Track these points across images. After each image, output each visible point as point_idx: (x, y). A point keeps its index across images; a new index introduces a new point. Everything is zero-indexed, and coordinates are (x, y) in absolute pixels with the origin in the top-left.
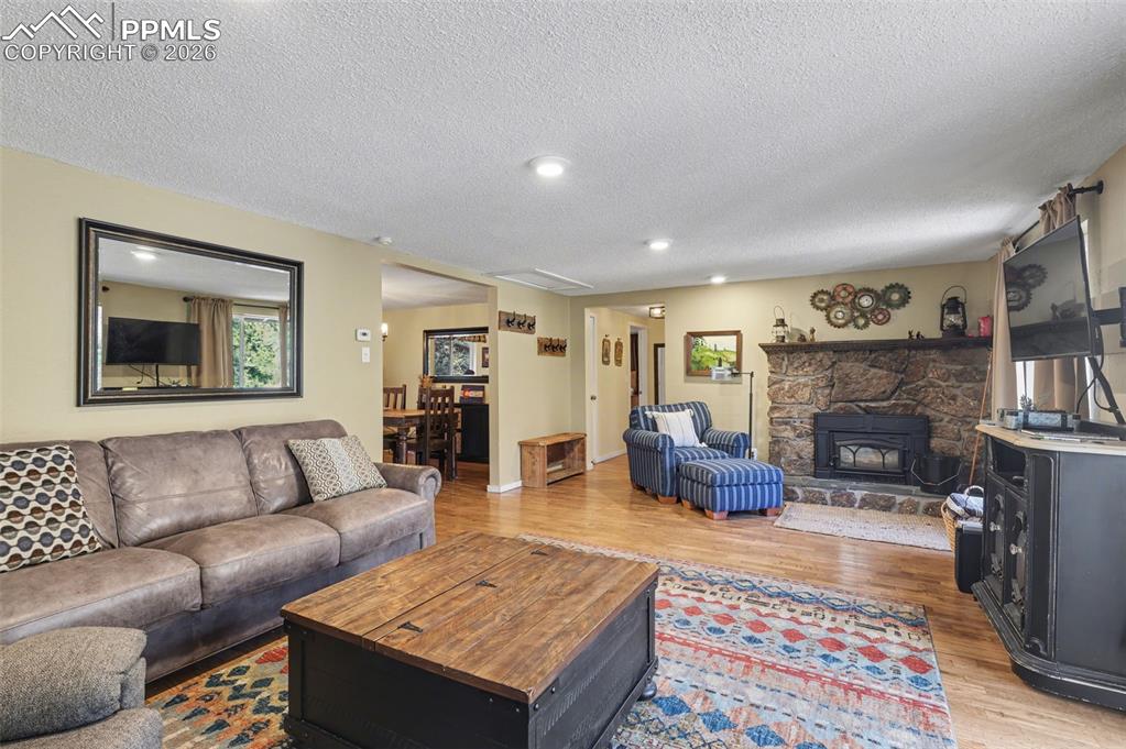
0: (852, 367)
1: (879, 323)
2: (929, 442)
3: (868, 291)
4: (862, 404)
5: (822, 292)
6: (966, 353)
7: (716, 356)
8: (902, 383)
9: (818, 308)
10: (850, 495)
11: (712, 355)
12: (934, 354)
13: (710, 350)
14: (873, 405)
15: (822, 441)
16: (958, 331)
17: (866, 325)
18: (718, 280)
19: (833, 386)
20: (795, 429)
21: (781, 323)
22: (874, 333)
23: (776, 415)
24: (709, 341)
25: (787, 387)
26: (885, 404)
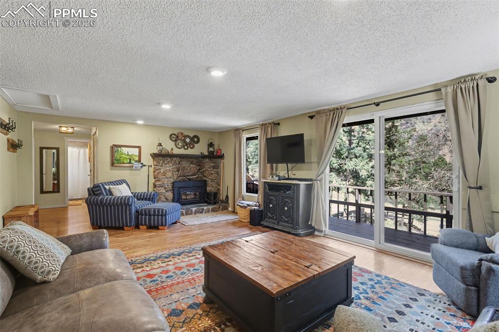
0: (185, 164)
1: (191, 148)
2: (206, 189)
3: (188, 136)
4: (188, 177)
5: (174, 134)
6: (215, 160)
7: (128, 157)
8: (200, 169)
9: (172, 140)
10: (191, 210)
11: (126, 156)
12: (207, 160)
13: (125, 154)
14: (191, 177)
15: (176, 192)
16: (212, 153)
17: (187, 149)
18: (140, 122)
19: (179, 171)
20: (165, 188)
21: (160, 145)
22: (190, 152)
23: (158, 183)
24: (125, 150)
25: (162, 172)
26: (195, 177)
